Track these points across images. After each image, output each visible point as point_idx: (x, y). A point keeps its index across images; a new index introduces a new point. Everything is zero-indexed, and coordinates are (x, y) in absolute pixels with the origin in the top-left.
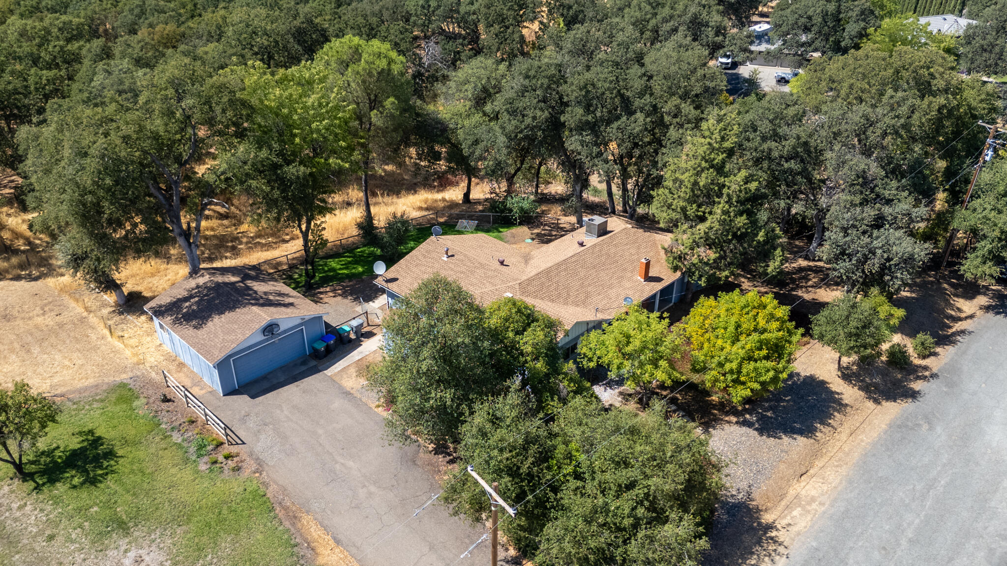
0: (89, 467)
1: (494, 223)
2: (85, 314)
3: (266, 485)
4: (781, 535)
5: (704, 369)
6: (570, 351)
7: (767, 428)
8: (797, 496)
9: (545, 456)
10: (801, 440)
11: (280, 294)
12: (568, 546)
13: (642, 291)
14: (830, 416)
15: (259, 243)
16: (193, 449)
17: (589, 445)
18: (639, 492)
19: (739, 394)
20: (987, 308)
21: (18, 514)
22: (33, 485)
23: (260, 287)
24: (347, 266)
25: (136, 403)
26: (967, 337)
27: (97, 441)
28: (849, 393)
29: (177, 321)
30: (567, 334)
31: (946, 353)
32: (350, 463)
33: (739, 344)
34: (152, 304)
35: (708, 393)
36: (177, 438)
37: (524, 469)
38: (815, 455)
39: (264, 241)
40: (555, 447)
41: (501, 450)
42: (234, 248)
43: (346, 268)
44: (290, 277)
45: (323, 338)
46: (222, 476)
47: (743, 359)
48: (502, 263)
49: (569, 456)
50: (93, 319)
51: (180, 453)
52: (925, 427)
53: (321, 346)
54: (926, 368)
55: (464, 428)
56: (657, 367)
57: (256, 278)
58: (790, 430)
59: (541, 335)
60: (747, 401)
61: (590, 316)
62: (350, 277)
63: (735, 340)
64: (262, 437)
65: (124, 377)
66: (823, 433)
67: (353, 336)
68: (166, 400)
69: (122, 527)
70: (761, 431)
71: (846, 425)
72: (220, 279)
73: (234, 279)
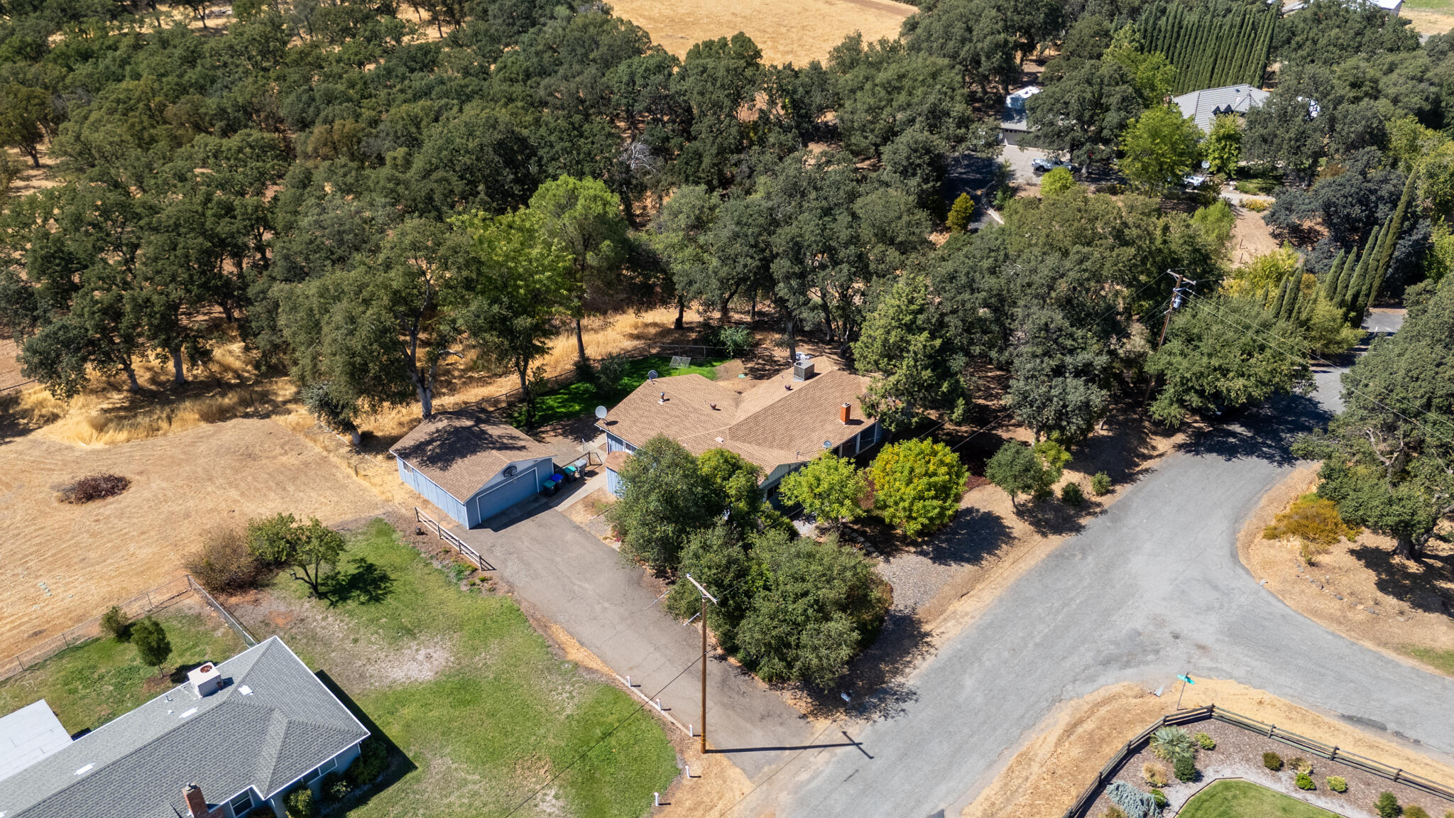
0: (370, 588)
1: (708, 355)
2: (325, 453)
3: (519, 603)
4: (934, 640)
5: (885, 507)
6: (773, 491)
7: (940, 557)
8: (954, 612)
9: (742, 573)
10: (968, 567)
11: (512, 438)
12: (758, 636)
13: (842, 434)
14: (998, 547)
15: (471, 378)
16: (452, 574)
17: (776, 567)
18: (810, 598)
19: (912, 527)
20: (1180, 447)
21: (324, 624)
22: (328, 602)
23: (494, 431)
24: (563, 403)
25: (394, 536)
26: (1148, 476)
27: (371, 568)
28: (1019, 527)
29: (423, 463)
30: (767, 477)
31: (1122, 490)
32: (586, 585)
33: (911, 486)
34: (398, 446)
35: (893, 527)
36: (436, 564)
37: (726, 582)
38: (977, 579)
39: (476, 375)
40: (750, 567)
41: (710, 568)
42: (449, 383)
43: (564, 406)
44: (510, 416)
45: (551, 478)
46: (481, 596)
47: (914, 498)
48: (714, 408)
49: (761, 574)
50: (333, 458)
51: (442, 577)
52: (1079, 556)
53: (551, 485)
54: (1099, 505)
55: (682, 554)
56: (842, 504)
57: (487, 422)
58: (959, 558)
59: (743, 480)
60: (920, 533)
61: (791, 459)
62: (569, 415)
63: (909, 482)
64: (509, 564)
65: (378, 513)
66: (987, 562)
67: (577, 475)
68: (420, 533)
69: (410, 632)
70: (934, 560)
71: (1011, 555)
72: (457, 423)
73: (469, 423)
